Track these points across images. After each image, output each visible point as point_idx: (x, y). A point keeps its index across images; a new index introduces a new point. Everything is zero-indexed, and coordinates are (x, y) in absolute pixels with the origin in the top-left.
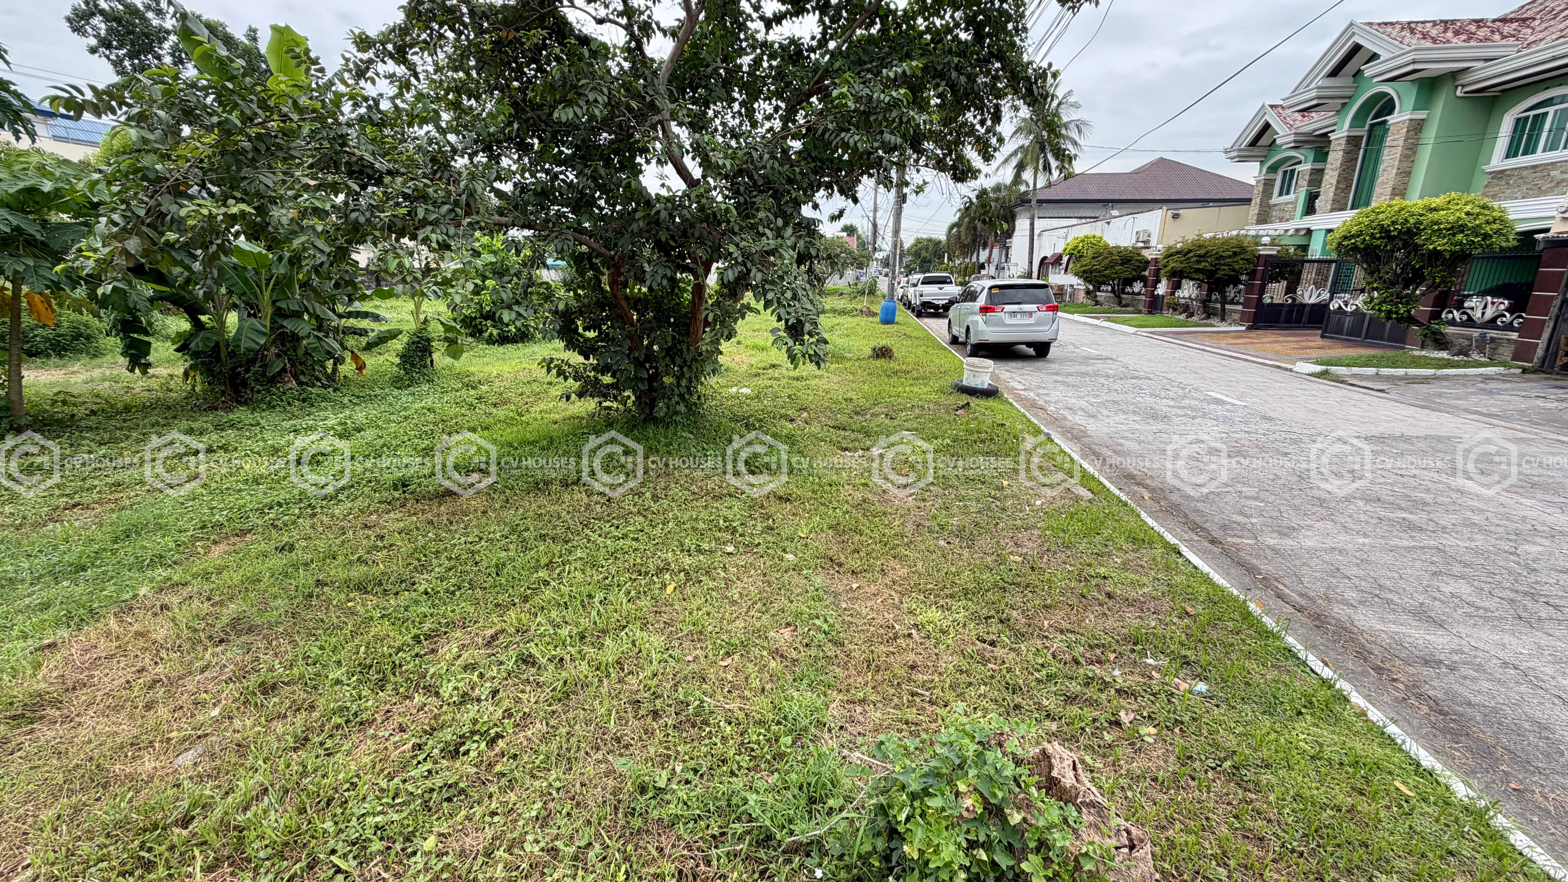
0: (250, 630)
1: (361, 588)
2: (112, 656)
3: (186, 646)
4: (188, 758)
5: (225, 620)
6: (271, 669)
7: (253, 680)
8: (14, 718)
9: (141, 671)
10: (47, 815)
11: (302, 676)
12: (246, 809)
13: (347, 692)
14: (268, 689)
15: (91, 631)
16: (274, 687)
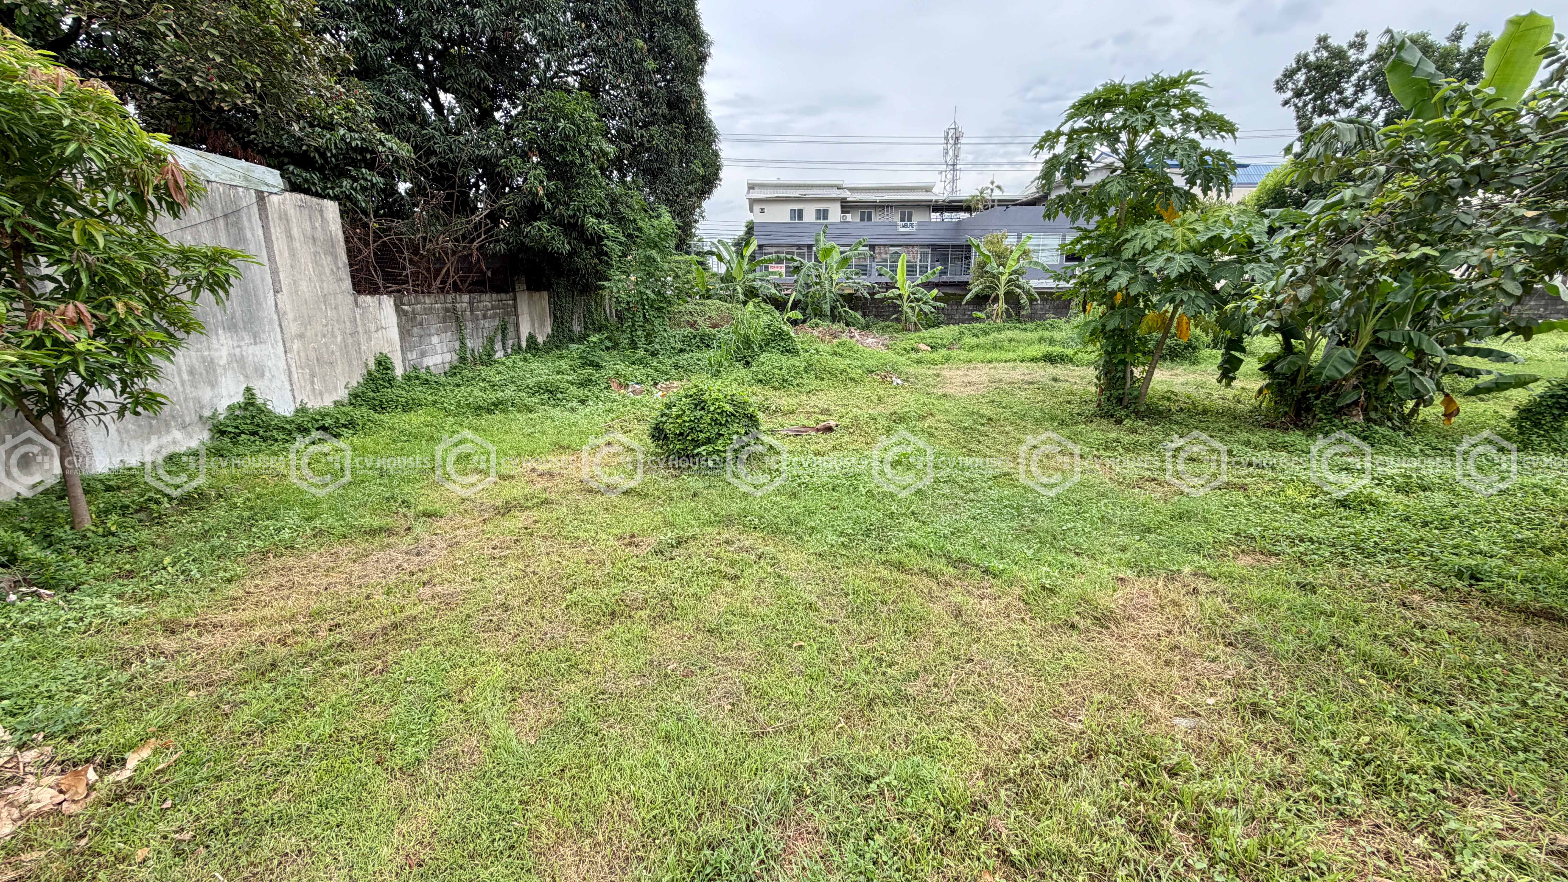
0: (1256, 649)
1: (1381, 671)
2: (1154, 610)
3: (1204, 632)
4: (1183, 723)
5: (1239, 628)
6: (1265, 695)
7: (1247, 696)
8: (1095, 617)
9: (1170, 632)
10: (1098, 696)
11: (1291, 722)
12: (1217, 803)
13: (1338, 772)
14: (1260, 713)
15: (1147, 581)
16: (1263, 714)
